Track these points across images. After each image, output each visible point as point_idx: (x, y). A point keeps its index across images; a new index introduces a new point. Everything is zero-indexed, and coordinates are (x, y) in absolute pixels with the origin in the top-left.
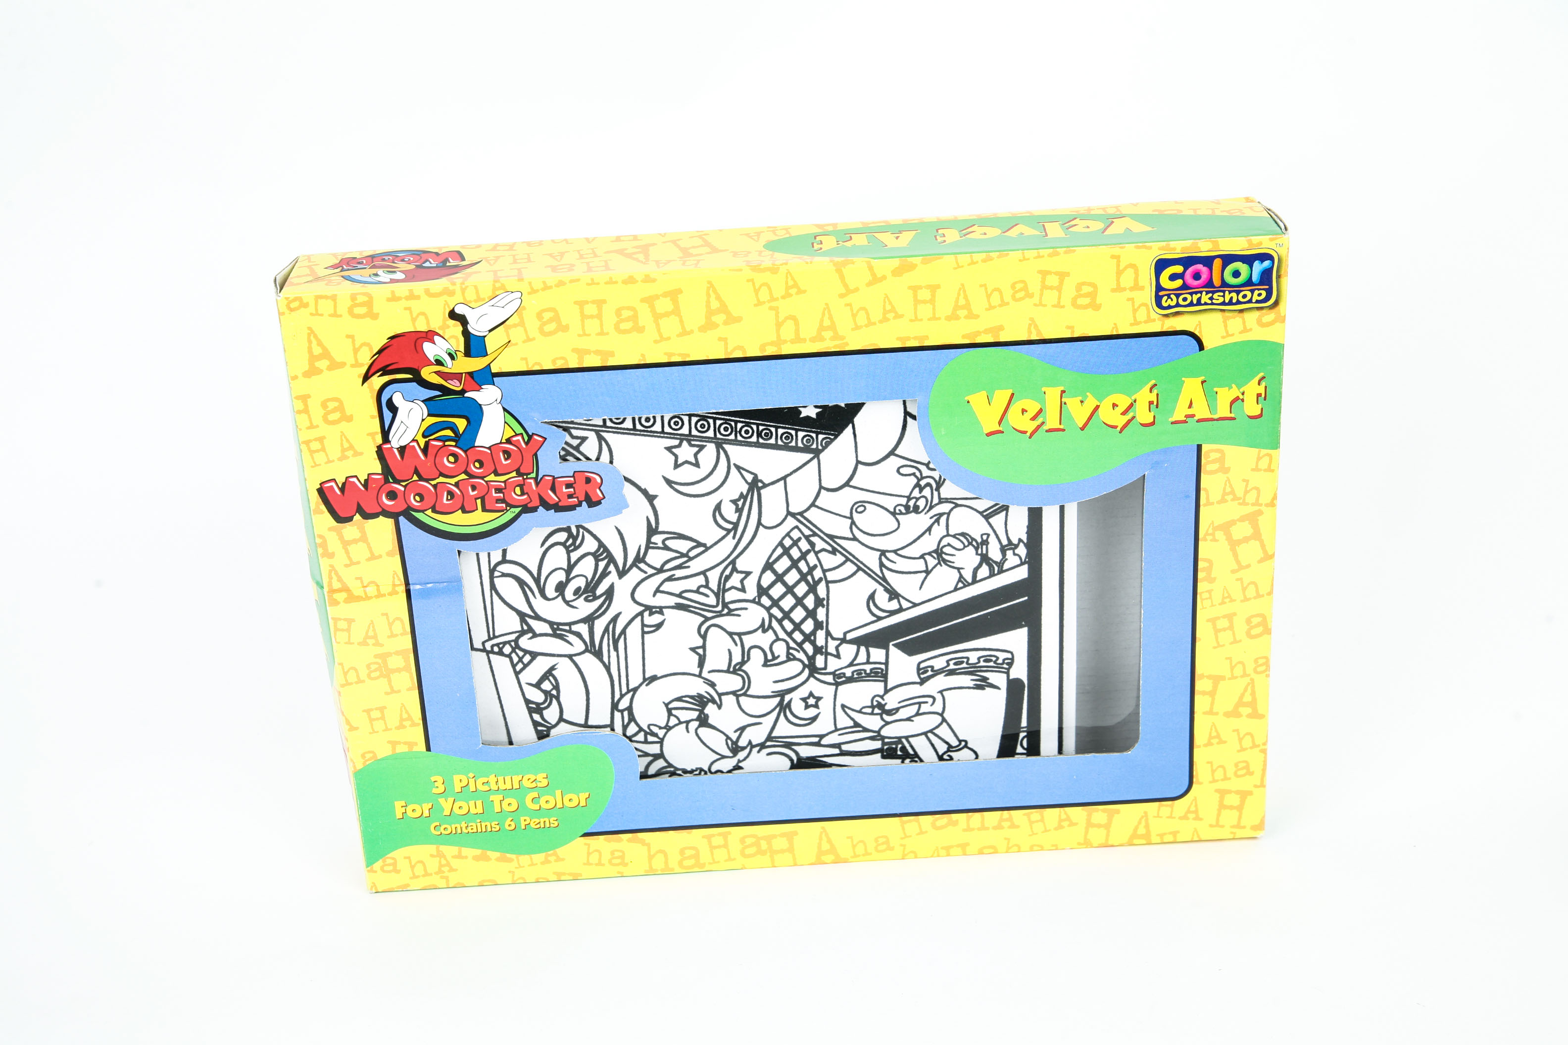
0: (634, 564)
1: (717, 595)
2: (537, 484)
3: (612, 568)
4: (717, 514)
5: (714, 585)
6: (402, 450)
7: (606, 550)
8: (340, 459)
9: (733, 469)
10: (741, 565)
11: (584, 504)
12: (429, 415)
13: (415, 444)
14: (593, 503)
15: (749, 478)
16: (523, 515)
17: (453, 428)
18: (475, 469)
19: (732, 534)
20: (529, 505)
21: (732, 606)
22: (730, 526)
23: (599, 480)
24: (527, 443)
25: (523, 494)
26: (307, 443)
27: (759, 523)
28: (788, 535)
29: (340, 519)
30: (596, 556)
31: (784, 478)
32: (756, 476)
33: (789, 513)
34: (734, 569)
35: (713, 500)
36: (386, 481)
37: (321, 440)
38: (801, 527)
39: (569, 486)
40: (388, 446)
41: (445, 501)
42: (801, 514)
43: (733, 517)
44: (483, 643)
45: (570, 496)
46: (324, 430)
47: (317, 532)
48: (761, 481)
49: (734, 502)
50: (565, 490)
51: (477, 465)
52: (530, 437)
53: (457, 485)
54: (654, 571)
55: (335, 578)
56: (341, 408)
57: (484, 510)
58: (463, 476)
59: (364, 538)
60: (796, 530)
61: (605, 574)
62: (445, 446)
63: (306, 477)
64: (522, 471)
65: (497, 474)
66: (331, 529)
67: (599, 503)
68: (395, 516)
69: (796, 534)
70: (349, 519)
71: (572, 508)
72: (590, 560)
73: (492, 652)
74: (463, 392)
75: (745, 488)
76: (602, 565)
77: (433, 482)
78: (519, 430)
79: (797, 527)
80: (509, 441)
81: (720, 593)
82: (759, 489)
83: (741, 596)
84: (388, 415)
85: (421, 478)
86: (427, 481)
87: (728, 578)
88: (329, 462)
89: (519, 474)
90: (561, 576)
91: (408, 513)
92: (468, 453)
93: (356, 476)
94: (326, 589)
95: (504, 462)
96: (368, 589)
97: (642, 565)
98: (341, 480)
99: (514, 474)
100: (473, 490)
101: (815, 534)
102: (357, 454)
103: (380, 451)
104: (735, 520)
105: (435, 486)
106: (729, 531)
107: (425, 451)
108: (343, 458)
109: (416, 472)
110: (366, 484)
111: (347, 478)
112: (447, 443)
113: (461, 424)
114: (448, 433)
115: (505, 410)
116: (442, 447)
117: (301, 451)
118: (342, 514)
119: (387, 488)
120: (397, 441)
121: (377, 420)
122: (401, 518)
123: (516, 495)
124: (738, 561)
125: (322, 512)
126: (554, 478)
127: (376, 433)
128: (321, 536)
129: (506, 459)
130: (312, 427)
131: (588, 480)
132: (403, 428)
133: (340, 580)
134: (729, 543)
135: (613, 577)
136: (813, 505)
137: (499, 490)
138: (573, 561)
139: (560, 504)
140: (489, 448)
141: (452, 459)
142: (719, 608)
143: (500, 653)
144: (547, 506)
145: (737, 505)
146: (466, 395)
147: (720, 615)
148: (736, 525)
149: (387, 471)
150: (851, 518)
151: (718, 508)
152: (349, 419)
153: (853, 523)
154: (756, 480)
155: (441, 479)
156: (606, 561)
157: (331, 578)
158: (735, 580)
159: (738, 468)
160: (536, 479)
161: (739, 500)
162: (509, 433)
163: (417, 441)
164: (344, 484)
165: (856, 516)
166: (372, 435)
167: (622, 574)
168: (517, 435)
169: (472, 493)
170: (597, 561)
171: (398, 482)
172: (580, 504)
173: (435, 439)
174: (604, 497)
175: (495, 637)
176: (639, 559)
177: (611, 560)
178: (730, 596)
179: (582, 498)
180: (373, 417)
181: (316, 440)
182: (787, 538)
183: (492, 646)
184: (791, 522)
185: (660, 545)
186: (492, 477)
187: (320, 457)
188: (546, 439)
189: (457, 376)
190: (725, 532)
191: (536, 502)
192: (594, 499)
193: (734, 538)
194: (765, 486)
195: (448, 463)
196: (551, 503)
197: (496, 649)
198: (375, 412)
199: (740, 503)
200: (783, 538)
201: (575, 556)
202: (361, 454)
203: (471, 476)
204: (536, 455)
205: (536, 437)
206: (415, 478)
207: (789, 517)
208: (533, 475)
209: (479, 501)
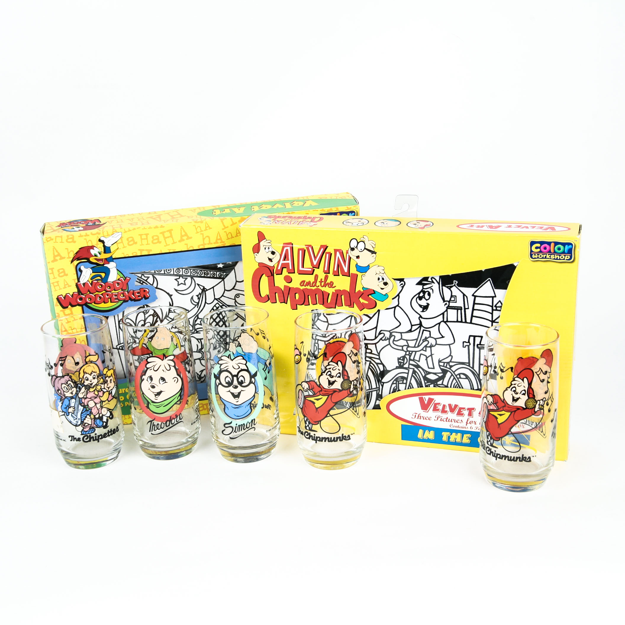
0: (165, 318)
1: (193, 327)
2: (128, 293)
3: (158, 319)
4: (192, 300)
5: (191, 323)
6: (84, 284)
7: (156, 313)
8: (64, 288)
9: (197, 285)
10: (200, 316)
11: (143, 298)
12: (93, 272)
13: (88, 282)
14: (146, 298)
15: (202, 288)
16: (124, 303)
17: (100, 276)
18: (108, 289)
19: (197, 306)
20: (126, 300)
21: (198, 330)
22: (196, 304)
23: (148, 291)
24: (124, 280)
25: (123, 296)
26: (53, 283)
27: (206, 302)
28: (215, 306)
29: (64, 307)
30: (153, 316)
31: (213, 288)
32: (204, 287)
33: (215, 299)
34: (198, 318)
35: (191, 295)
36: (79, 294)
37: (57, 282)
38: (219, 303)
39: (138, 293)
40: (79, 283)
41: (98, 300)
42: (219, 299)
43: (197, 301)
44: (117, 346)
45: (139, 296)
46: (58, 279)
47: (56, 312)
48: (206, 289)
49: (197, 296)
50: (137, 294)
51: (109, 288)
52: (126, 278)
53: (102, 294)
54: (171, 320)
55: (63, 327)
56: (64, 272)
57: (111, 302)
58: (104, 292)
59: (72, 313)
60: (217, 304)
61: (156, 321)
62: (98, 282)
63: (53, 294)
64: (123, 289)
65: (115, 290)
66: (61, 311)
67: (148, 298)
68: (82, 305)
69: (217, 306)
70: (67, 307)
71: (139, 300)
72: (151, 317)
73: (119, 349)
74: (104, 264)
75: (201, 291)
76: (155, 318)
77: (94, 294)
78: (122, 276)
79: (218, 303)
80: (119, 280)
81: (194, 326)
82: (205, 291)
83: (200, 326)
84: (79, 273)
85: (90, 293)
86: (92, 294)
87: (196, 321)
88: (60, 289)
89: (122, 290)
90: (142, 323)
91: (86, 304)
92: (106, 284)
93: (69, 293)
94: (60, 331)
95: (117, 286)
96: (73, 330)
97: (168, 318)
98: (64, 295)
99: (121, 290)
100: (107, 296)
101: (223, 305)
102: (69, 286)
103: (77, 285)
104: (198, 302)
105: (95, 295)
106: (196, 305)
107: (91, 284)
108: (65, 287)
109: (89, 291)
110: (72, 296)
111: (66, 294)
112: (99, 281)
113: (103, 275)
114: (99, 278)
115: (117, 270)
116: (97, 282)
117: (51, 286)
118: (64, 306)
119: (79, 297)
120: (82, 281)
121: (76, 275)
122: (84, 306)
123: (121, 297)
124: (199, 315)
125: (58, 305)
126: (134, 291)
127: (76, 279)
128: (58, 313)
129: (118, 286)
130: (55, 278)
131: (145, 291)
132: (84, 277)
133: (65, 328)
134: (196, 309)
135: (159, 322)
136: (223, 296)
137: (116, 295)
138: (146, 317)
139: (136, 299)
140: (112, 282)
141: (100, 286)
142: (193, 331)
143: (122, 349)
144: (131, 300)
145: (198, 297)
146: (105, 266)
147: (194, 333)
148: (198, 303)
149: (79, 291)
150: (235, 299)
151: (192, 298)
152: (67, 275)
153: (236, 301)
154: (204, 288)
155: (97, 293)
156: (156, 317)
157: (62, 327)
158: (198, 321)
159: (198, 285)
160: (127, 291)
161: (199, 295)
162: (119, 277)
163: (89, 281)
164: (65, 296)
165: (236, 299)
166: (74, 280)
167: (162, 321)
168: (121, 277)
169: (107, 297)
170: (154, 317)
171: (83, 294)
172: (142, 299)
173: (95, 280)
174: (150, 296)
175: (120, 344)
176: (167, 316)
177: (158, 316)
178: (197, 327)
179: (143, 297)
180: (74, 274)
181: (56, 282)
182: (215, 307)
183: (120, 347)
184: (216, 302)
185: (173, 311)
186: (113, 291)
187: (57, 288)
188: (130, 278)
189: (102, 260)
190: (194, 306)
191: (128, 299)
192: (147, 297)
193: (198, 307)
194: (207, 290)
195: (99, 287)
196: (133, 299)
197: (121, 348)
198: (75, 272)
199: (199, 296)
200: (213, 307)
201: (147, 316)
202: (71, 286)
203: (107, 291)
204: (127, 284)
205: (127, 278)
206: (88, 293)
207: (215, 300)
208: (127, 290)
209: (109, 299)
